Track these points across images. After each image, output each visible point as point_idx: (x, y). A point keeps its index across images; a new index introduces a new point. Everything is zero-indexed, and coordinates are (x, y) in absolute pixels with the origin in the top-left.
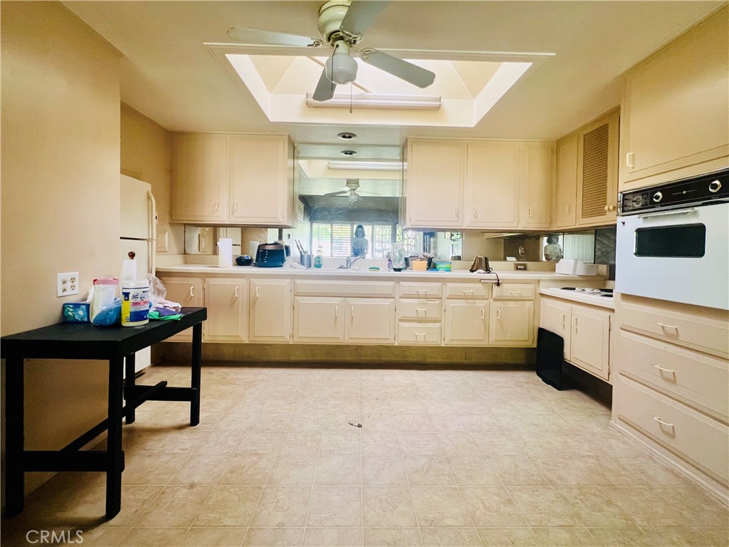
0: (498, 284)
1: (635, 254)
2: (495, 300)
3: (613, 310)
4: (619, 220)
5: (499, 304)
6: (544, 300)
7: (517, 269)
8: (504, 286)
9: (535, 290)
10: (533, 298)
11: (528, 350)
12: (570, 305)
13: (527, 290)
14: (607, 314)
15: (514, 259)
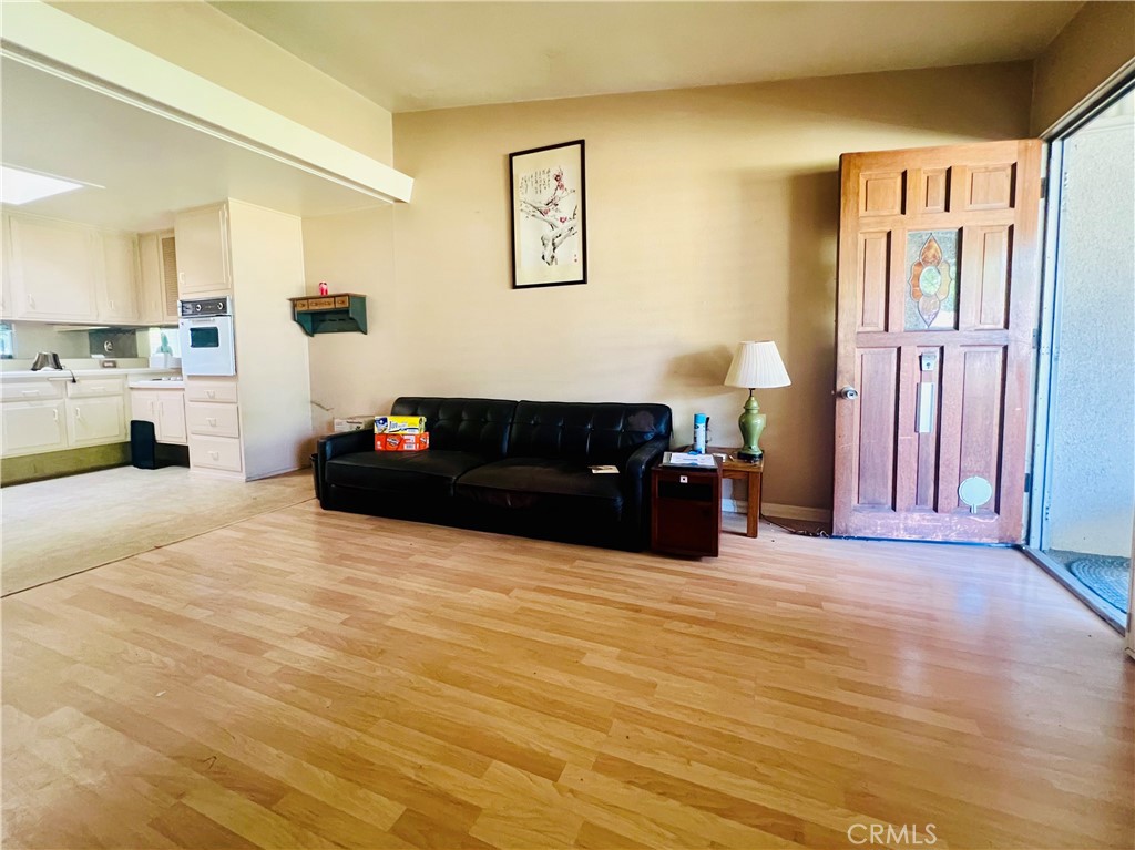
0: (74, 381)
1: (192, 346)
2: (71, 398)
3: (183, 389)
4: (181, 321)
5: (79, 402)
6: (135, 393)
7: (104, 367)
8: (81, 384)
9: (123, 385)
10: (121, 392)
11: (123, 445)
12: (156, 392)
13: (115, 385)
14: (181, 393)
15: (102, 356)
